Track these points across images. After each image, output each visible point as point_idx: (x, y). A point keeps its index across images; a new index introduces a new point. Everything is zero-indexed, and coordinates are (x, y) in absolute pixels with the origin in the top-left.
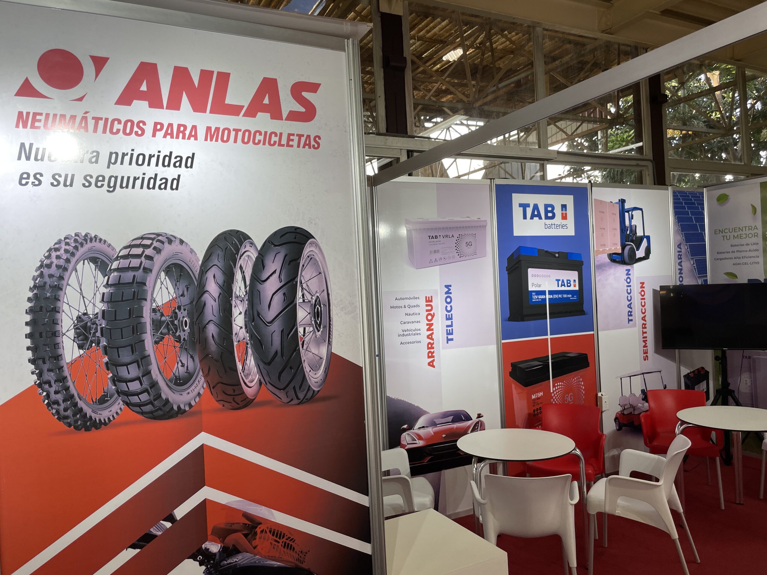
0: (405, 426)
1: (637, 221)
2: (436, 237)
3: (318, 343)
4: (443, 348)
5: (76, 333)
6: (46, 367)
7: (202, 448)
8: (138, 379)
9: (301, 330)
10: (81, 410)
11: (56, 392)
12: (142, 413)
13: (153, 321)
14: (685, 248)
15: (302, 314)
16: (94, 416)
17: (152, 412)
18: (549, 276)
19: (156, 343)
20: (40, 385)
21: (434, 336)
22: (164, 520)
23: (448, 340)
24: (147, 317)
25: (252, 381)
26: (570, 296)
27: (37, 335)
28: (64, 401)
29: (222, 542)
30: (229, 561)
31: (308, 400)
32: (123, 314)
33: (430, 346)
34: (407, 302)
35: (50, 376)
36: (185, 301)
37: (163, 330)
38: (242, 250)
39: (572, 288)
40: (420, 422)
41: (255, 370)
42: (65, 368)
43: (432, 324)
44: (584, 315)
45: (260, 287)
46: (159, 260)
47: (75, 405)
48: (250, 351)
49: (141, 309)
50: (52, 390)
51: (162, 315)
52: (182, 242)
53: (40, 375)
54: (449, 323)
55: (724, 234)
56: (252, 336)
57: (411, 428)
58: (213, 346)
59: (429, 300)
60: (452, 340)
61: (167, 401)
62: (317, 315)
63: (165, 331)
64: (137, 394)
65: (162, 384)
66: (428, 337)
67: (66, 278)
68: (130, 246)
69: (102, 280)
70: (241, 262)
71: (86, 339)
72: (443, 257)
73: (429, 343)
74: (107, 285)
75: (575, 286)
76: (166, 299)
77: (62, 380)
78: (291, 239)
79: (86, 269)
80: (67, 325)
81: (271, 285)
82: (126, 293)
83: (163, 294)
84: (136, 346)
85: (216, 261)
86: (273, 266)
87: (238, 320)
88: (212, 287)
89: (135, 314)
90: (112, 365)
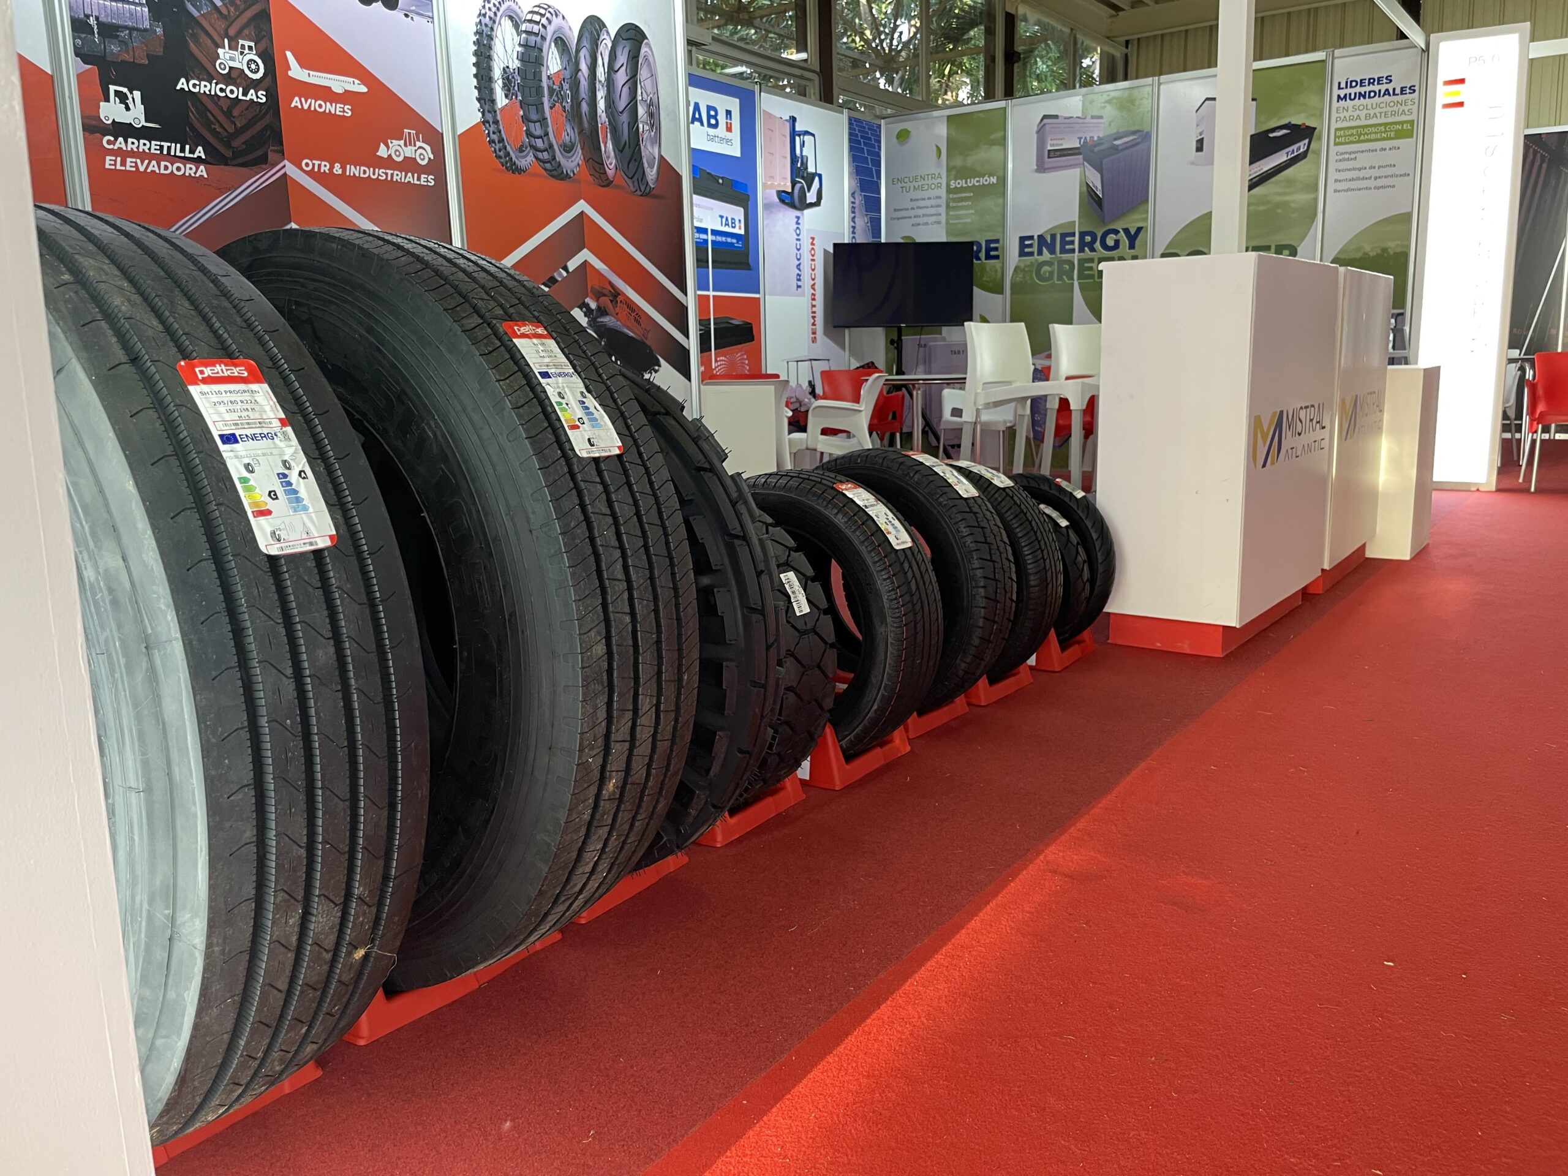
1: (808, 151)
3: (652, 142)
5: (503, 83)
6: (487, 107)
7: (582, 213)
8: (540, 137)
9: (641, 126)
10: (509, 153)
11: (494, 133)
12: (545, 169)
13: (549, 87)
14: (859, 199)
15: (641, 111)
16: (517, 162)
17: (550, 171)
18: (712, 209)
19: (551, 108)
20: (484, 122)
22: (562, 269)
24: (545, 83)
25: (611, 164)
26: (734, 241)
27: (480, 77)
28: (499, 142)
29: (597, 301)
30: (602, 320)
31: (647, 194)
32: (530, 76)
35: (489, 117)
36: (567, 75)
37: (554, 97)
38: (602, 38)
39: (736, 231)
41: (612, 154)
42: (498, 113)
44: (750, 269)
45: (614, 76)
46: (551, 29)
47: (505, 148)
48: (609, 135)
49: (540, 72)
50: (491, 129)
51: (554, 84)
52: (564, 18)
53: (483, 113)
55: (903, 184)
56: (610, 121)
58: (586, 124)
61: (560, 165)
62: (651, 115)
63: (556, 99)
64: (542, 151)
65: (556, 147)
67: (495, 29)
68: (532, 12)
69: (517, 39)
70: (601, 48)
71: (509, 90)
74: (520, 45)
75: (740, 228)
76: (556, 71)
77: (496, 122)
78: (633, 36)
79: (507, 25)
80: (497, 73)
81: (621, 77)
82: (531, 56)
83: (553, 63)
84: (539, 106)
85: (585, 42)
86: (622, 58)
87: (601, 105)
88: (584, 67)
89: (537, 76)
90: (526, 119)
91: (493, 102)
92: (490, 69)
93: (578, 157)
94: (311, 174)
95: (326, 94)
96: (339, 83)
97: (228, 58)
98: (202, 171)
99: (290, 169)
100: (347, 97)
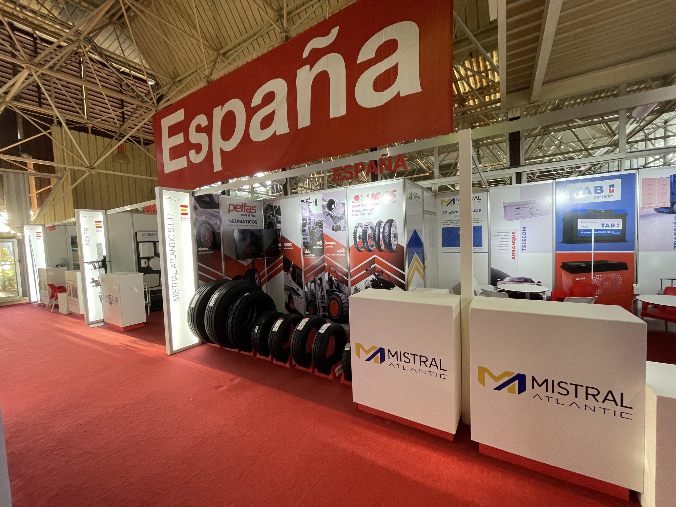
0: (499, 279)
2: (519, 208)
3: (395, 241)
4: (520, 252)
7: (375, 258)
8: (366, 245)
9: (392, 239)
13: (368, 236)
15: (392, 236)
16: (361, 250)
17: (368, 250)
18: (596, 222)
20: (355, 244)
21: (515, 248)
22: (370, 267)
23: (523, 249)
25: (383, 247)
26: (614, 232)
27: (354, 237)
28: (357, 247)
29: (377, 273)
30: (379, 277)
31: (393, 252)
32: (364, 235)
33: (513, 251)
34: (502, 234)
36: (373, 233)
38: (382, 224)
39: (616, 228)
40: (507, 279)
41: (383, 245)
43: (514, 243)
44: (626, 242)
45: (385, 230)
46: (369, 226)
48: (383, 242)
51: (370, 235)
52: (372, 223)
54: (524, 242)
56: (383, 239)
57: (502, 280)
58: (377, 241)
59: (513, 233)
60: (525, 249)
61: (370, 249)
62: (395, 236)
63: (370, 238)
64: (366, 247)
65: (369, 246)
66: (512, 248)
67: (357, 229)
68: (365, 224)
69: (362, 229)
70: (381, 226)
71: (360, 238)
72: (522, 216)
73: (513, 250)
75: (618, 227)
76: (370, 233)
77: (357, 244)
78: (391, 222)
79: (360, 228)
80: (358, 236)
81: (387, 230)
82: (365, 232)
83: (370, 231)
84: (366, 240)
85: (378, 226)
86: (387, 226)
87: (381, 236)
88: (377, 231)
89: (366, 235)
90: (363, 242)
91: (356, 241)
92: (356, 236)
93: (375, 247)
94: (328, 256)
95: (330, 245)
96: (332, 243)
97: (318, 243)
98: (315, 257)
99: (325, 256)
100: (333, 245)
